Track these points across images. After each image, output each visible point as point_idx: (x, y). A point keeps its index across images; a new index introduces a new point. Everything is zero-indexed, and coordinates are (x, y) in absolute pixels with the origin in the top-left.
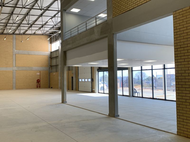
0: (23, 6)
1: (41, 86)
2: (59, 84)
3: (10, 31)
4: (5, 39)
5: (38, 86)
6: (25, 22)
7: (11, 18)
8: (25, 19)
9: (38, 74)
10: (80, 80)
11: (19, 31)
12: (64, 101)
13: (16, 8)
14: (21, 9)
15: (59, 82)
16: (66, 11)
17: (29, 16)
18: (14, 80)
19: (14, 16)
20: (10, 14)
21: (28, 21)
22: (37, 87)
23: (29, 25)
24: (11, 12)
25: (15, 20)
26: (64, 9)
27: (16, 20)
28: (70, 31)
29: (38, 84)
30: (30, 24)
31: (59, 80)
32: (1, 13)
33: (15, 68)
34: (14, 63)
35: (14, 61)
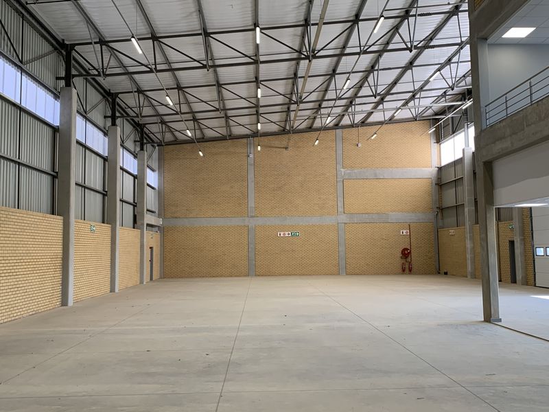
0: (362, 48)
1: (415, 266)
2: (469, 262)
3: (328, 122)
4: (317, 141)
5: (407, 266)
6: (365, 91)
7: (332, 86)
8: (366, 84)
9: (405, 231)
10: (540, 252)
11: (351, 116)
12: (490, 316)
13: (344, 58)
14: (358, 56)
16: (486, 39)
17: (376, 73)
18: (342, 249)
19: (339, 79)
21: (373, 88)
22: (404, 271)
23: (378, 98)
24: (331, 69)
25: (341, 90)
26: (481, 34)
27: (345, 88)
28: (503, 99)
29: (404, 261)
30: (379, 94)
32: (309, 77)
33: (343, 218)
34: (340, 204)
35: (340, 199)
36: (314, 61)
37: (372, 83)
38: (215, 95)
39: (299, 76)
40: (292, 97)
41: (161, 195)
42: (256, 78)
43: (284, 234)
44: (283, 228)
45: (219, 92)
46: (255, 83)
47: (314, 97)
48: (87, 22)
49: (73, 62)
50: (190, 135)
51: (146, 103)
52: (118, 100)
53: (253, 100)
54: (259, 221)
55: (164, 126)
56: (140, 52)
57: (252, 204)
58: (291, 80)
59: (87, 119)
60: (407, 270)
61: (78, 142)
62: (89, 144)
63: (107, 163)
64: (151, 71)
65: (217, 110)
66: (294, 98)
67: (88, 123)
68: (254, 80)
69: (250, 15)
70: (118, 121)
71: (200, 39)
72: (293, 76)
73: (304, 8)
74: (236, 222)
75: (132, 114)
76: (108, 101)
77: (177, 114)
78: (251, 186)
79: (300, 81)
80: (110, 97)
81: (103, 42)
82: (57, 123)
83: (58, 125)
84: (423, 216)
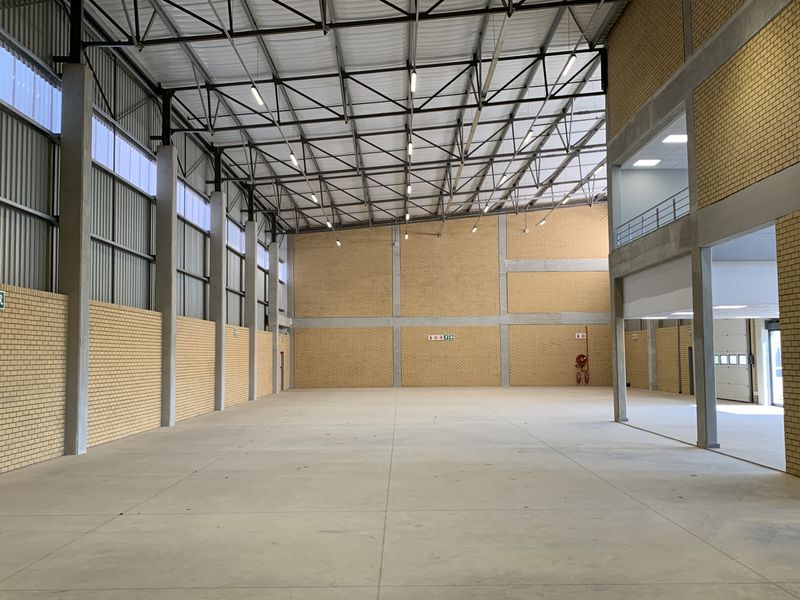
0: (550, 88)
1: (592, 376)
2: (650, 372)
5: (583, 376)
7: (509, 134)
8: (555, 131)
9: (580, 335)
13: (522, 104)
14: (543, 102)
15: (650, 365)
18: (505, 355)
19: (520, 127)
20: (503, 124)
22: (579, 381)
29: (579, 370)
31: (650, 359)
32: (479, 124)
33: (506, 319)
34: (503, 302)
35: (503, 296)
36: (484, 109)
37: (562, 131)
38: (351, 149)
39: (464, 122)
40: (452, 149)
41: (291, 291)
42: (406, 126)
43: (436, 338)
44: (435, 331)
45: (357, 145)
46: (404, 133)
47: (483, 151)
48: (193, 63)
49: (172, 113)
50: (315, 200)
51: (259, 160)
52: (223, 157)
53: (400, 155)
54: (406, 322)
55: (280, 187)
56: (261, 103)
57: (397, 301)
58: (452, 129)
59: (186, 184)
60: (583, 381)
61: (179, 217)
62: (188, 218)
63: (208, 240)
64: (273, 124)
65: (354, 169)
66: (456, 152)
67: (187, 189)
68: (404, 128)
69: (402, 49)
70: (223, 185)
71: (337, 80)
72: (456, 123)
73: (474, 38)
74: (379, 322)
75: (241, 175)
76: (211, 158)
77: (301, 174)
78: (397, 279)
79: (466, 130)
80: (214, 153)
81: (210, 87)
82: (153, 192)
83: (155, 194)
84: (606, 317)
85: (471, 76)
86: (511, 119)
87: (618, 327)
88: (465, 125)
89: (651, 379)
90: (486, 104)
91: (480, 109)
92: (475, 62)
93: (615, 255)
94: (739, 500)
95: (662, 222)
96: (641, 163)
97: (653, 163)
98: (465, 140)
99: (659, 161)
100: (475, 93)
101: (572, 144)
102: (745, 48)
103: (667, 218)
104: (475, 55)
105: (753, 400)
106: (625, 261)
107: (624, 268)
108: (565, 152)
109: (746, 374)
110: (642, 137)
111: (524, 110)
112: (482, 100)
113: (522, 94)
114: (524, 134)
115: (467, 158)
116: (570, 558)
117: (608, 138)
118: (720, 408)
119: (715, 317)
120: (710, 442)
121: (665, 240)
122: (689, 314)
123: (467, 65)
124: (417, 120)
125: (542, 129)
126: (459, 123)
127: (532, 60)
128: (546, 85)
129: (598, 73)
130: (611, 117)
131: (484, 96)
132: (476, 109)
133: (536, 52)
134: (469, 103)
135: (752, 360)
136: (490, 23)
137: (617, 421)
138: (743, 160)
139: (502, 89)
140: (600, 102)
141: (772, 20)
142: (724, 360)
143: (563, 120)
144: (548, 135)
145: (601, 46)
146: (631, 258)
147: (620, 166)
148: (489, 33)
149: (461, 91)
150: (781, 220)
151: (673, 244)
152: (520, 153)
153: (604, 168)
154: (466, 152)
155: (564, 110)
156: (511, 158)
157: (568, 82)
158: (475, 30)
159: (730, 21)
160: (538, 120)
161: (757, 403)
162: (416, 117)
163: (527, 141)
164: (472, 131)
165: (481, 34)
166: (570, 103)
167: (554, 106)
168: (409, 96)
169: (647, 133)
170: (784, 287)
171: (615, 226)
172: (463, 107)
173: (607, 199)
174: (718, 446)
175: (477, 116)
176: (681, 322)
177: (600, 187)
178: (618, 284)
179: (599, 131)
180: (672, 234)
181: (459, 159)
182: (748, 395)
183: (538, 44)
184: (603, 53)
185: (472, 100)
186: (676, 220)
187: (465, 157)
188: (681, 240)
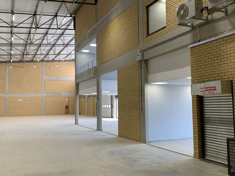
1: (70, 111)
2: (86, 110)
3: (38, 61)
4: (35, 66)
5: (67, 112)
7: (46, 38)
8: (60, 39)
9: (67, 99)
13: (50, 30)
14: (56, 30)
15: (86, 108)
18: (43, 106)
20: (44, 35)
22: (66, 113)
23: (56, 55)
28: (80, 68)
29: (66, 110)
31: (86, 106)
32: (36, 34)
33: (44, 95)
34: (43, 89)
35: (44, 87)
36: (38, 29)
37: (62, 39)
39: (31, 33)
40: (27, 41)
42: (11, 31)
43: (20, 100)
44: (20, 98)
46: (11, 34)
47: (37, 42)
53: (9, 40)
54: (10, 95)
57: (7, 88)
58: (27, 34)
60: (67, 113)
66: (29, 42)
69: (10, 7)
72: (28, 33)
73: (35, 7)
78: (7, 81)
79: (32, 35)
84: (74, 94)
85: (34, 19)
86: (47, 34)
87: (77, 97)
88: (31, 34)
89: (86, 112)
90: (38, 28)
91: (36, 29)
92: (35, 14)
93: (77, 77)
94: (106, 144)
95: (89, 68)
96: (84, 51)
97: (87, 51)
98: (31, 38)
99: (89, 51)
100: (35, 24)
101: (65, 43)
102: (111, 22)
103: (91, 67)
104: (35, 12)
105: (112, 117)
106: (79, 78)
107: (79, 80)
108: (63, 45)
109: (111, 110)
110: (84, 43)
111: (50, 31)
112: (37, 26)
113: (50, 26)
114: (51, 39)
115: (32, 44)
116: (57, 166)
117: (75, 43)
118: (103, 119)
119: (102, 95)
120: (100, 129)
121: (90, 73)
122: (96, 94)
123: (32, 15)
124: (15, 30)
125: (56, 38)
126: (30, 33)
127: (53, 17)
128: (57, 25)
129: (72, 24)
130: (76, 37)
131: (38, 25)
132: (35, 29)
133: (54, 14)
134: (33, 27)
135: (112, 106)
136: (40, 4)
137: (76, 124)
138: (110, 53)
139: (44, 24)
140: (73, 32)
141: (118, 16)
142: (105, 106)
143: (62, 36)
144: (58, 40)
145: (74, 16)
146: (81, 78)
147: (78, 51)
148: (39, 7)
149: (30, 23)
150: (118, 69)
151: (92, 74)
152: (49, 44)
153: (74, 51)
154: (32, 42)
155: (63, 33)
156: (46, 45)
157: (64, 25)
158: (35, 5)
159: (108, 14)
160: (54, 35)
161: (113, 118)
162: (14, 29)
163: (51, 41)
164: (34, 36)
165: (37, 6)
166: (64, 31)
167: (59, 32)
168: (12, 22)
169: (86, 42)
170: (119, 87)
171: (77, 68)
172: (31, 28)
173: (75, 60)
174: (102, 130)
175: (35, 31)
176: (95, 96)
177: (73, 57)
178: (77, 85)
179: (73, 40)
180: (92, 71)
181: (29, 44)
182: (111, 116)
183: (55, 12)
184: (74, 18)
185: (34, 26)
186: (93, 68)
187: (31, 43)
188: (94, 73)
